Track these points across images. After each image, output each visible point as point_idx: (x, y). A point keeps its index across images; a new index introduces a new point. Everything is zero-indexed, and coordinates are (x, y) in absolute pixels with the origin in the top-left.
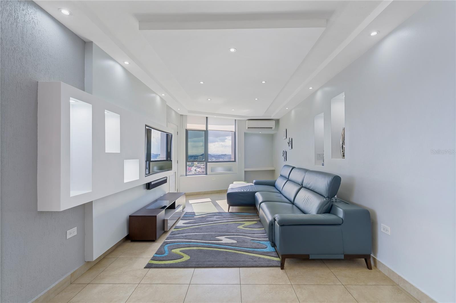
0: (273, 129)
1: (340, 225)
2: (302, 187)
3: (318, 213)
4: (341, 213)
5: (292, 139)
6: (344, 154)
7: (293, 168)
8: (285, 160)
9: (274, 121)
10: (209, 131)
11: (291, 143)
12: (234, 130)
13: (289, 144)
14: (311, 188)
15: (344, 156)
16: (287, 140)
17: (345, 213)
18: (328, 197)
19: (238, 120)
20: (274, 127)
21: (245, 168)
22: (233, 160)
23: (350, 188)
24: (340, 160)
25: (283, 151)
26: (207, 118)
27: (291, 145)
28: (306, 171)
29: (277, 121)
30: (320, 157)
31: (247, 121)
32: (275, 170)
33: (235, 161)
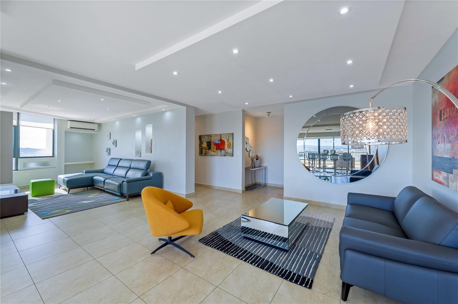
0: (95, 130)
1: (151, 179)
2: (130, 168)
3: (142, 176)
4: (151, 175)
5: (116, 141)
6: (151, 151)
7: (121, 159)
8: (109, 155)
9: (97, 125)
10: (20, 126)
11: (115, 143)
12: (53, 128)
13: (113, 143)
14: (136, 168)
15: (151, 152)
16: (112, 141)
17: (153, 174)
18: (146, 170)
19: (58, 119)
20: (96, 129)
21: (65, 162)
22: (52, 155)
23: (154, 165)
24: (150, 154)
25: (107, 148)
26: (18, 113)
27: (115, 145)
28: (132, 160)
29: (100, 125)
30: (139, 153)
31: (69, 121)
32: (94, 163)
33: (53, 156)
